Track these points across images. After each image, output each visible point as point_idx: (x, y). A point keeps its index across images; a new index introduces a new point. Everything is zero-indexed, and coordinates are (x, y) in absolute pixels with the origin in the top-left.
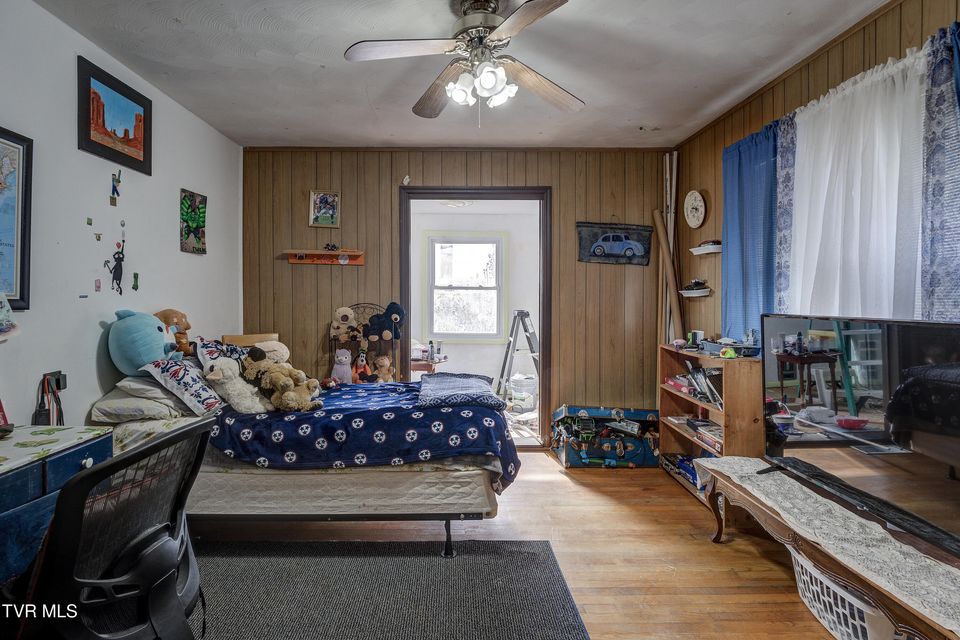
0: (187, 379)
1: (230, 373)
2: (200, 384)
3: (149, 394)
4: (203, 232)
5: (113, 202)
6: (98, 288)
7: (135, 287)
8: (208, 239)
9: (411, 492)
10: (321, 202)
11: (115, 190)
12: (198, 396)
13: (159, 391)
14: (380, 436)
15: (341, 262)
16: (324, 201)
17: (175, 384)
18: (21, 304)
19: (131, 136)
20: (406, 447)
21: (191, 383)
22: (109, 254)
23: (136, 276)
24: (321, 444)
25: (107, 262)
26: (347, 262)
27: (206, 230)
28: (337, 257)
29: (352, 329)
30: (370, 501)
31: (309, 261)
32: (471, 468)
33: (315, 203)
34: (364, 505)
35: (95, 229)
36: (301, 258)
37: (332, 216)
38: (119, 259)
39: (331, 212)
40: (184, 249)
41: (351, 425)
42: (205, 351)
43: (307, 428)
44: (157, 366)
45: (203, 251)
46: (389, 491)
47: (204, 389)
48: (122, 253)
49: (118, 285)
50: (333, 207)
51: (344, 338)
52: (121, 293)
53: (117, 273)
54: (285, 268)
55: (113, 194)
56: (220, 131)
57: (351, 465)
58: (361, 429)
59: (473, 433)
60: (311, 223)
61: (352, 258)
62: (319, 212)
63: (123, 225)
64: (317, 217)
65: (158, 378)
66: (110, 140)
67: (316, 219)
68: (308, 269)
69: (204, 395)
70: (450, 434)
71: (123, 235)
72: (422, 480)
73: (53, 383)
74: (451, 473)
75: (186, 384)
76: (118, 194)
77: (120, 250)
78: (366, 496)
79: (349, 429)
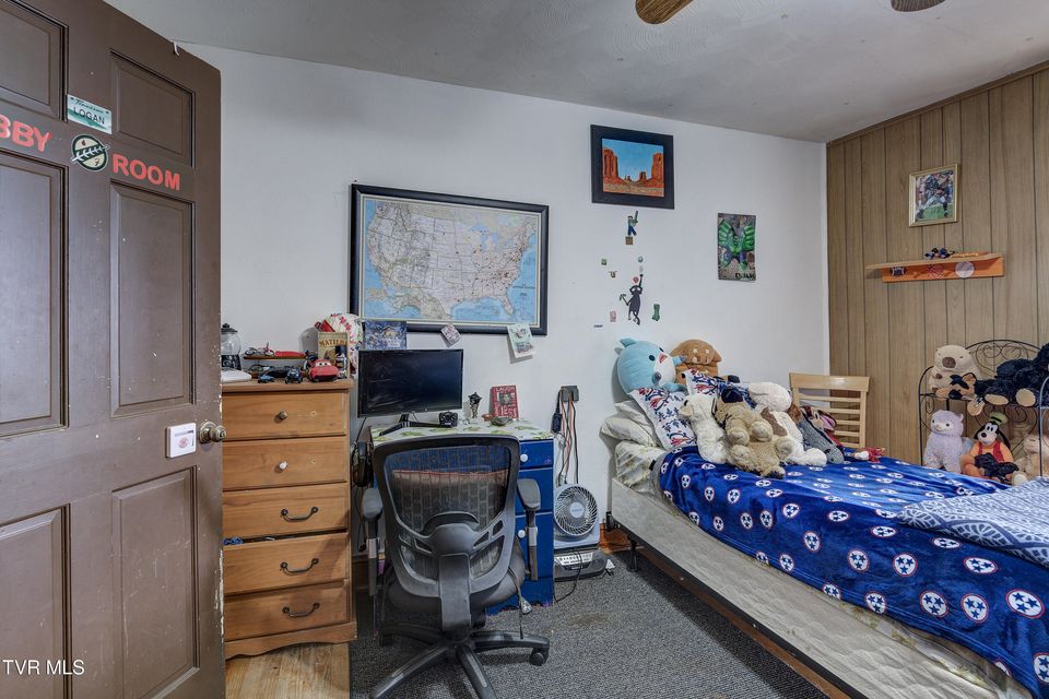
0: (663, 410)
1: (699, 411)
2: (672, 418)
3: (636, 418)
4: (752, 257)
5: (629, 241)
6: (613, 319)
7: (656, 318)
8: (757, 264)
9: (856, 652)
10: (927, 188)
11: (631, 230)
12: (668, 429)
13: (643, 417)
14: (812, 541)
15: (961, 274)
16: (932, 185)
17: (653, 412)
18: (540, 332)
19: (649, 176)
20: (850, 575)
21: (665, 414)
22: (626, 289)
23: (657, 307)
24: (746, 521)
25: (622, 296)
26: (970, 273)
27: (757, 252)
28: (952, 267)
29: (956, 379)
30: (801, 632)
31: (911, 277)
32: (971, 677)
33: (918, 191)
34: (793, 633)
35: (610, 267)
36: (898, 273)
37: (945, 206)
38: (636, 292)
39: (943, 199)
40: (722, 276)
41: (781, 509)
42: (695, 384)
43: (795, 509)
44: (642, 392)
45: (752, 277)
46: (824, 631)
47: (675, 424)
48: (640, 286)
49: (636, 316)
50: (946, 191)
51: (943, 394)
52: (638, 323)
53: (634, 305)
54: (878, 289)
55: (629, 233)
56: (781, 136)
57: (775, 565)
58: (792, 519)
59: (975, 607)
60: (912, 220)
61: (977, 265)
62: (924, 203)
63: (641, 261)
64: (922, 211)
65: (641, 405)
66: (625, 187)
67: (920, 215)
68: (911, 289)
69: (674, 429)
70: (925, 587)
71: (641, 269)
72: (875, 644)
73: (569, 395)
74: (927, 662)
75: (661, 415)
76: (635, 233)
77: (638, 284)
78: (798, 622)
79: (778, 513)
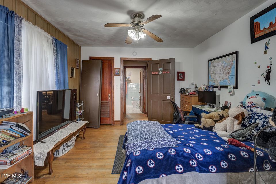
6: (259, 83)
18: (236, 88)
25: (262, 74)
35: (258, 64)
38: (269, 72)
48: (270, 69)
49: (268, 82)
52: (269, 84)
53: (268, 77)
55: (266, 49)
63: (271, 59)
66: (263, 32)
71: (271, 62)
76: (268, 48)
